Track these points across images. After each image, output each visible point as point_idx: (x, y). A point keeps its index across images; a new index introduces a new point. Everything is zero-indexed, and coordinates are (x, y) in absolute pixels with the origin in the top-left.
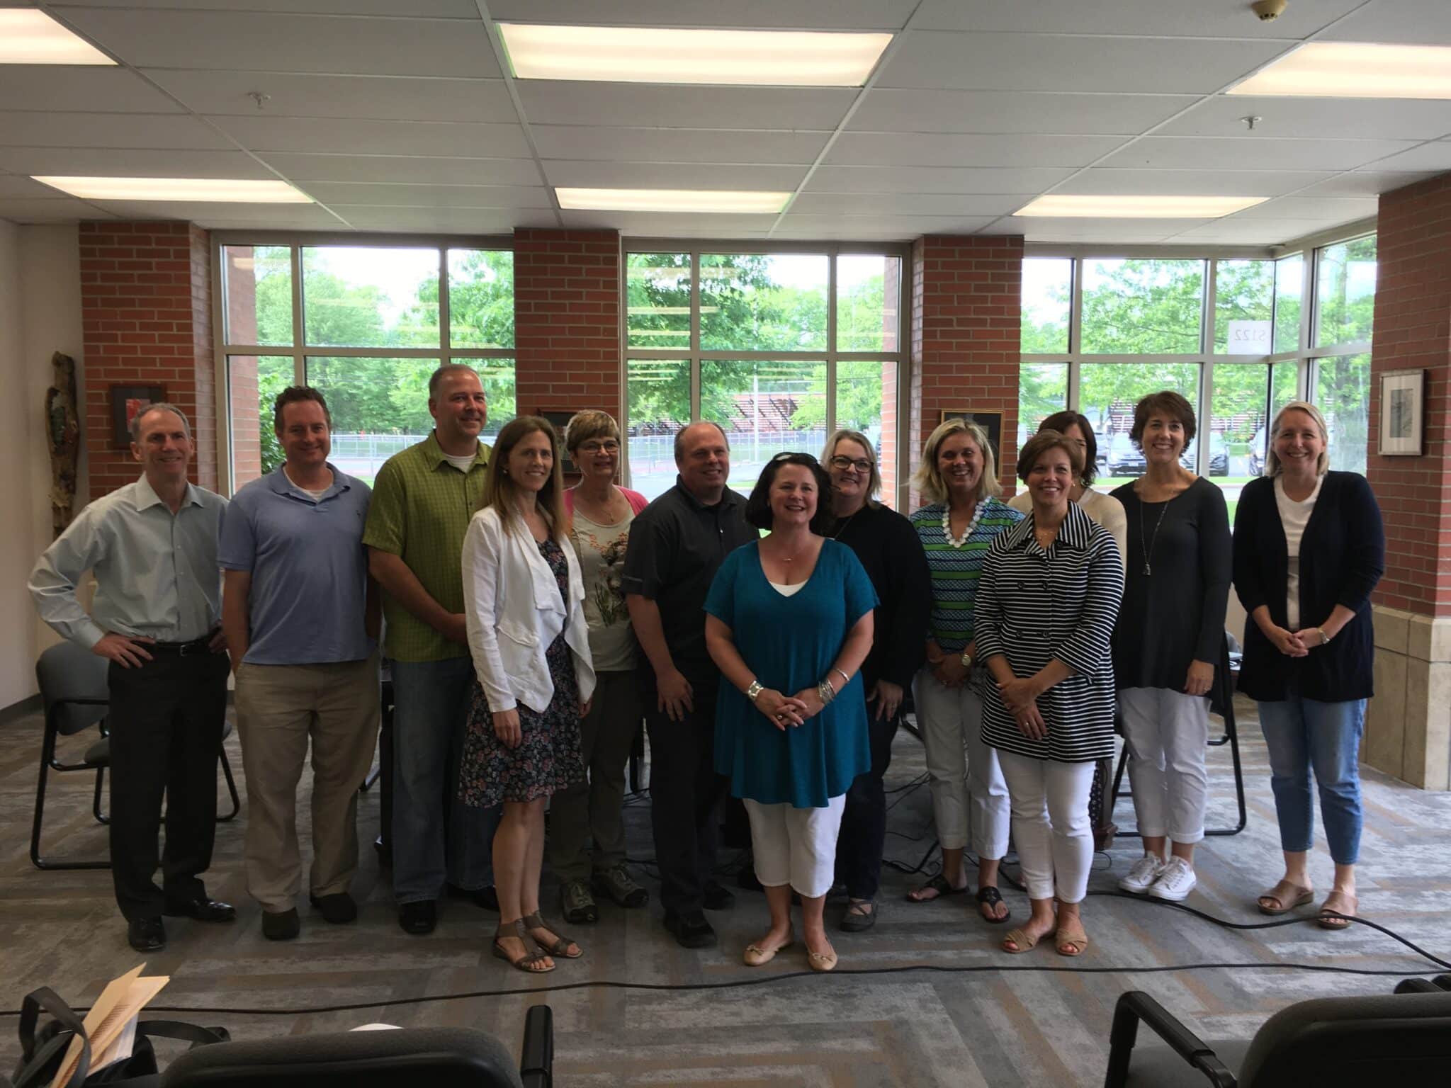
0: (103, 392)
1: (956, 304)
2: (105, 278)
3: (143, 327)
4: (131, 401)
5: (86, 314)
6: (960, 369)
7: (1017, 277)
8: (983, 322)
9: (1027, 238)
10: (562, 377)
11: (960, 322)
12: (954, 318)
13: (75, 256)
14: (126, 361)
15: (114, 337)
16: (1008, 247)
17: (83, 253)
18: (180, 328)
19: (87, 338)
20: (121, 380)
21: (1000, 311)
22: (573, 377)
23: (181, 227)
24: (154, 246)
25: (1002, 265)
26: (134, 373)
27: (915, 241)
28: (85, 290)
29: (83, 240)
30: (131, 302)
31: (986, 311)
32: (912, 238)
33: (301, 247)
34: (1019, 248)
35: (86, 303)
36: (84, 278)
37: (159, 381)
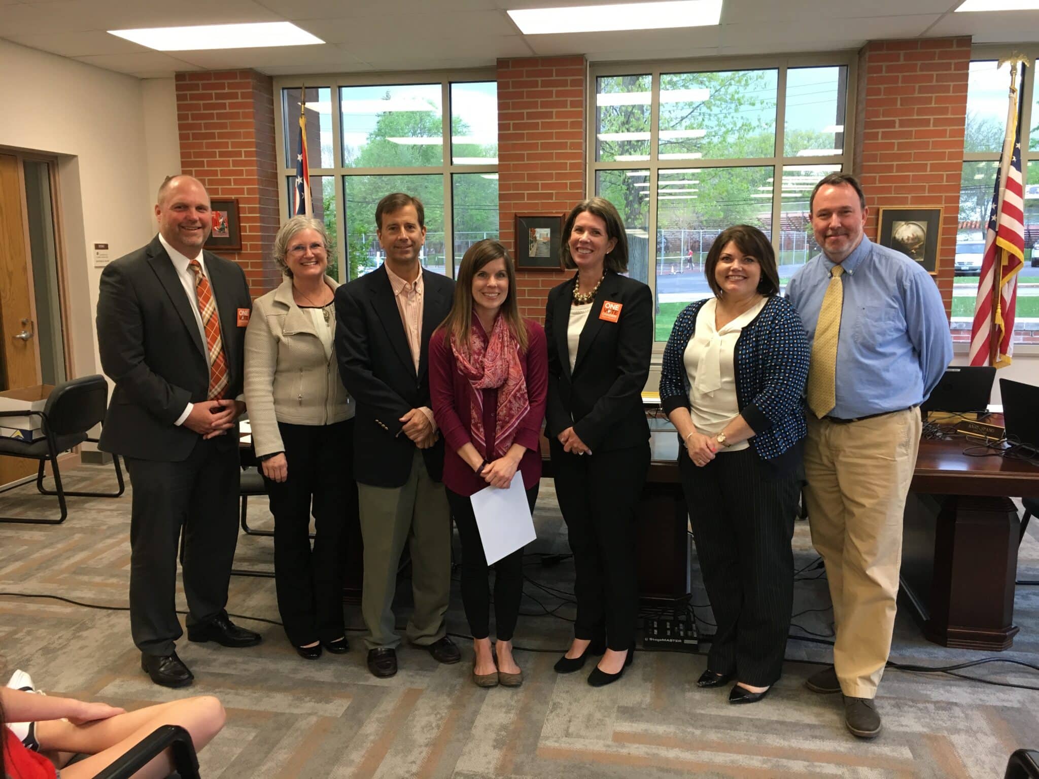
3: (222, 154)
5: (182, 146)
9: (973, 41)
10: (536, 187)
11: (903, 123)
13: (174, 103)
14: (211, 182)
15: (202, 164)
16: (955, 48)
17: (179, 98)
21: (944, 111)
24: (227, 90)
25: (947, 67)
26: (216, 191)
27: (863, 47)
29: (178, 88)
32: (860, 46)
33: (340, 87)
34: (969, 49)
35: (182, 137)
36: (180, 117)
37: (233, 197)
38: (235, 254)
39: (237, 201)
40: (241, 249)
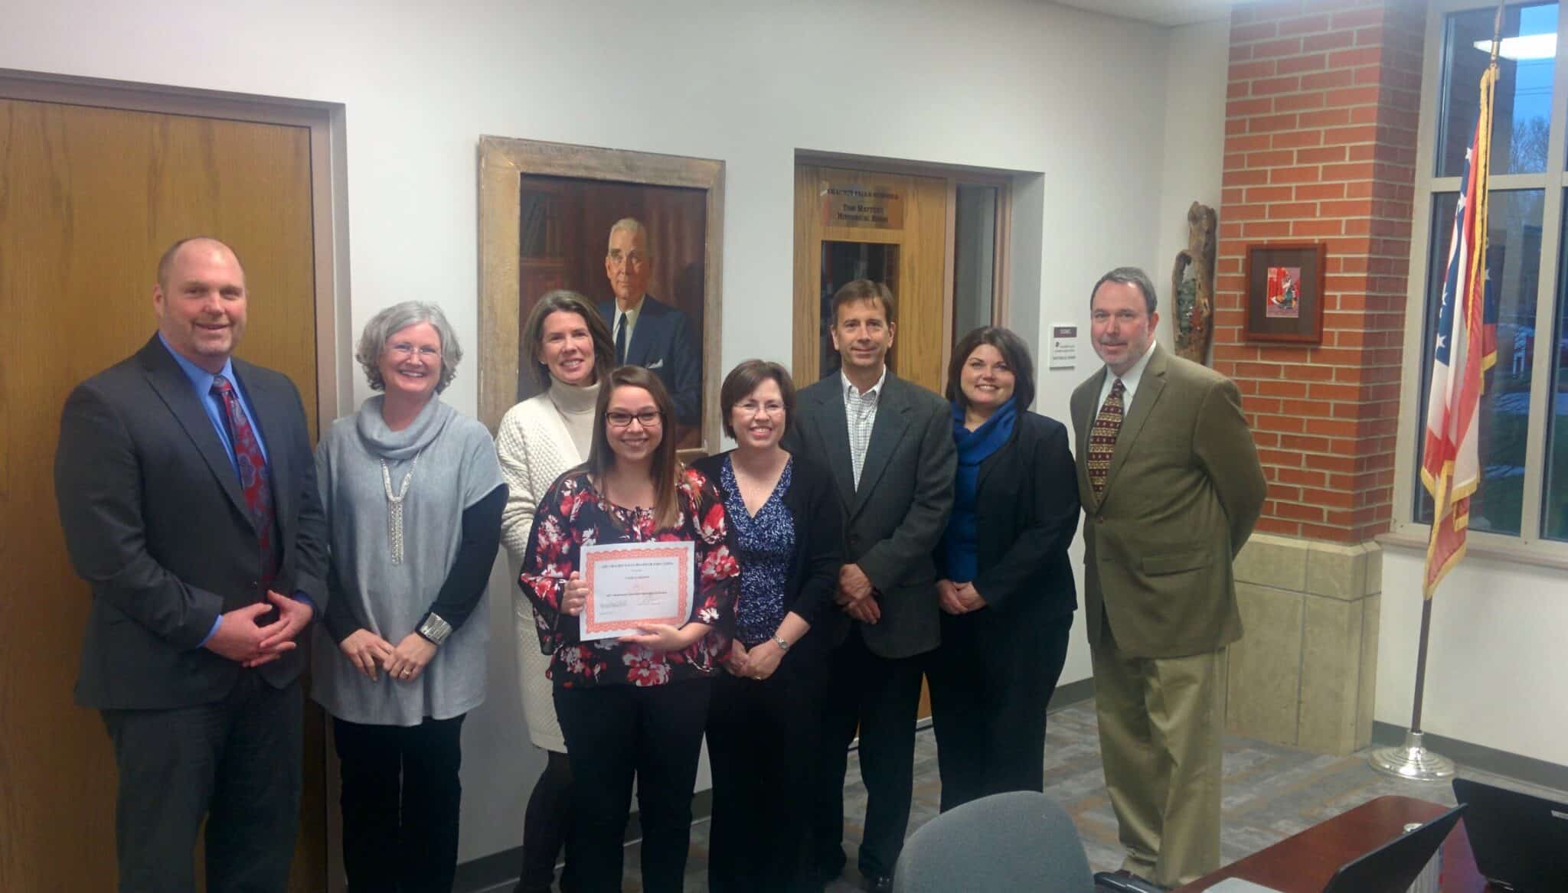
3: (1303, 157)
4: (1274, 270)
15: (1261, 178)
20: (1265, 239)
35: (1229, 128)
36: (1232, 90)
37: (1317, 239)
38: (1305, 350)
39: (1323, 247)
40: (1320, 342)
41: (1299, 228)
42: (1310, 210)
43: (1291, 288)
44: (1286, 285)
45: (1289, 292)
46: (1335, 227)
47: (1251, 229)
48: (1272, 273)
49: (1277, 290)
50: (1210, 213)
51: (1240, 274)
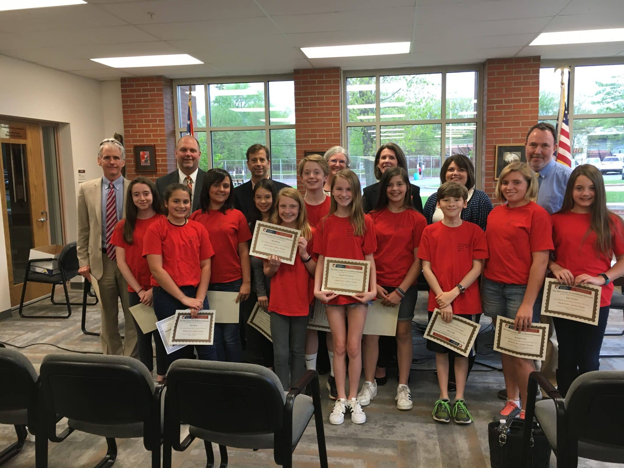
0: (132, 149)
1: (504, 92)
2: (131, 101)
3: (146, 121)
4: (142, 152)
5: (125, 117)
6: (506, 124)
7: (538, 77)
8: (519, 101)
9: (541, 58)
10: (316, 136)
11: (506, 101)
12: (503, 99)
13: (120, 94)
14: (140, 136)
15: (135, 126)
16: (532, 62)
17: (123, 91)
18: (160, 121)
19: (125, 127)
20: (138, 144)
21: (528, 95)
22: (320, 136)
23: (159, 78)
24: (149, 87)
25: (528, 72)
26: (143, 141)
27: (485, 62)
28: (124, 107)
29: (122, 86)
30: (141, 111)
31: (522, 95)
32: (483, 61)
33: (209, 84)
34: (539, 63)
35: (124, 112)
36: (123, 102)
37: (152, 144)
38: (153, 174)
39: (155, 146)
40: (156, 172)
41: (147, 141)
42: (150, 136)
43: (147, 157)
44: (146, 156)
45: (147, 158)
46: (157, 140)
47: (134, 141)
48: (141, 153)
49: (143, 158)
50: (121, 136)
51: (132, 153)
